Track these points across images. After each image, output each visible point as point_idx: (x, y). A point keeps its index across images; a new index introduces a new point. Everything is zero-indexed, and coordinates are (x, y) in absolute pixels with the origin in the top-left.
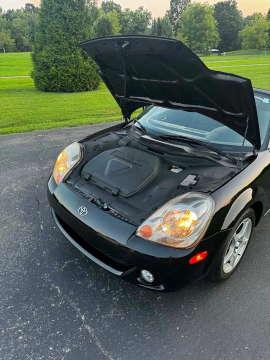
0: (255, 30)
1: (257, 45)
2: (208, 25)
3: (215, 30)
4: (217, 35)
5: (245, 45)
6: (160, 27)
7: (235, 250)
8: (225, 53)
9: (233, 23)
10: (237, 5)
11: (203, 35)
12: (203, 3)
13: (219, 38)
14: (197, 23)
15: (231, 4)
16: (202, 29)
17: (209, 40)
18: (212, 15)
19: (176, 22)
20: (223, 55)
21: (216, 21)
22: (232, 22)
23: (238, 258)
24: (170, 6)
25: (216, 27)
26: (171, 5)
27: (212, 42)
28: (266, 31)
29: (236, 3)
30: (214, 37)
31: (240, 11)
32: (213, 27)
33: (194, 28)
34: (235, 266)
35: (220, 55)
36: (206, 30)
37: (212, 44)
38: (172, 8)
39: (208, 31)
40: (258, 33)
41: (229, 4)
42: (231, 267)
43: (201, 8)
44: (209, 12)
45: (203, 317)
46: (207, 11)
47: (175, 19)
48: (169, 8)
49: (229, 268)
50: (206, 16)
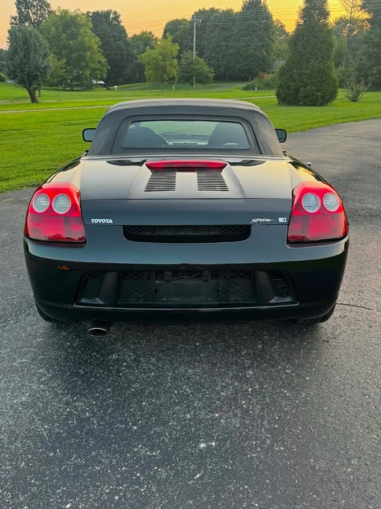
0: (160, 54)
1: (166, 77)
2: (88, 44)
3: (99, 52)
4: (104, 60)
5: (150, 76)
6: (26, 42)
8: (116, 87)
9: (120, 43)
10: (121, 17)
11: (81, 58)
12: (73, 11)
13: (107, 64)
14: (69, 40)
15: (111, 16)
16: (80, 50)
17: (92, 66)
18: (90, 29)
20: (114, 89)
21: (98, 39)
22: (117, 42)
24: (16, 10)
25: (99, 47)
26: (18, 8)
27: (98, 69)
28: (173, 58)
29: (119, 16)
30: (99, 62)
32: (95, 47)
33: (65, 48)
35: (109, 89)
36: (85, 51)
37: (98, 72)
38: (19, 13)
39: (88, 53)
40: (164, 60)
41: (109, 16)
43: (71, 17)
44: (84, 25)
46: (82, 23)
48: (15, 14)
50: (82, 30)
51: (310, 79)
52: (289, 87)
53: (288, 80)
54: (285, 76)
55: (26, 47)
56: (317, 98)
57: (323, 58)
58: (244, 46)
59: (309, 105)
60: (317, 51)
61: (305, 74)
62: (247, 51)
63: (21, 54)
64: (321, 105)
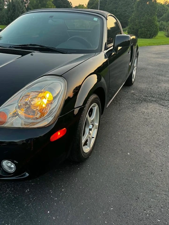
6: (14, 6)
7: (89, 132)
18: (52, 2)
19: (26, 5)
23: (93, 141)
31: (70, 2)
34: (91, 147)
42: (89, 148)
45: (71, 195)
47: (26, 3)
49: (87, 149)
50: (48, 3)
51: (144, 24)
52: (133, 29)
53: (133, 25)
54: (132, 23)
55: (13, 8)
56: (147, 34)
57: (151, 14)
58: (124, 11)
59: (143, 38)
60: (148, 11)
61: (142, 22)
62: (125, 14)
63: (11, 11)
64: (149, 38)
